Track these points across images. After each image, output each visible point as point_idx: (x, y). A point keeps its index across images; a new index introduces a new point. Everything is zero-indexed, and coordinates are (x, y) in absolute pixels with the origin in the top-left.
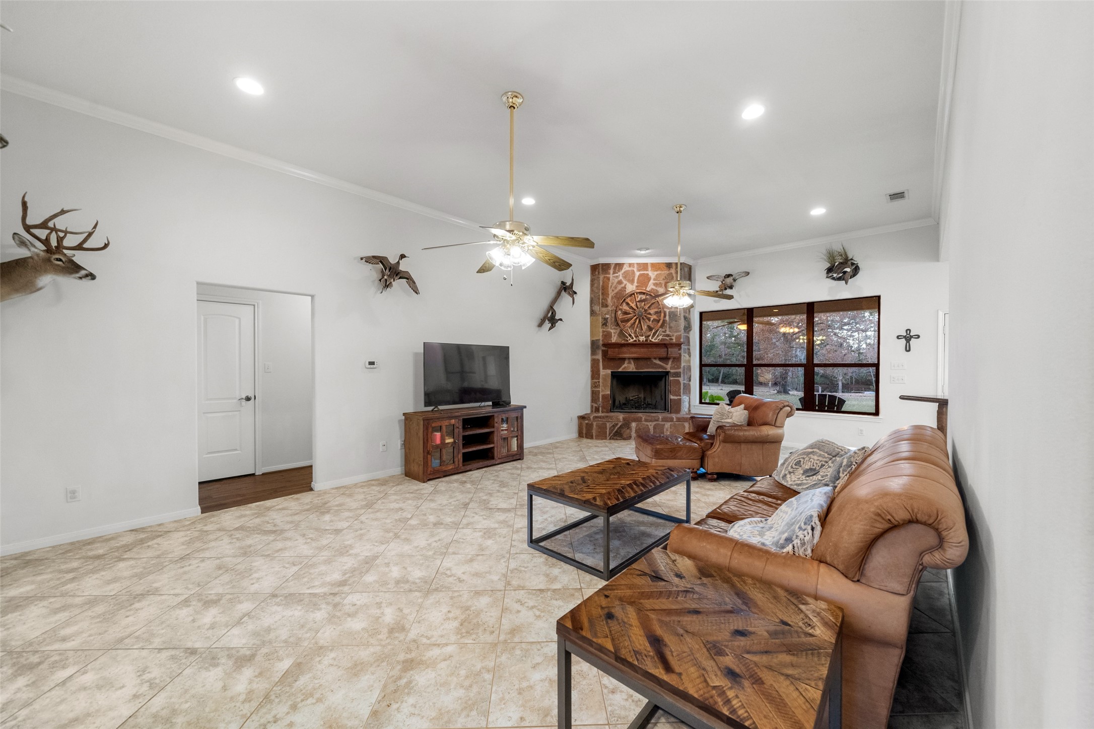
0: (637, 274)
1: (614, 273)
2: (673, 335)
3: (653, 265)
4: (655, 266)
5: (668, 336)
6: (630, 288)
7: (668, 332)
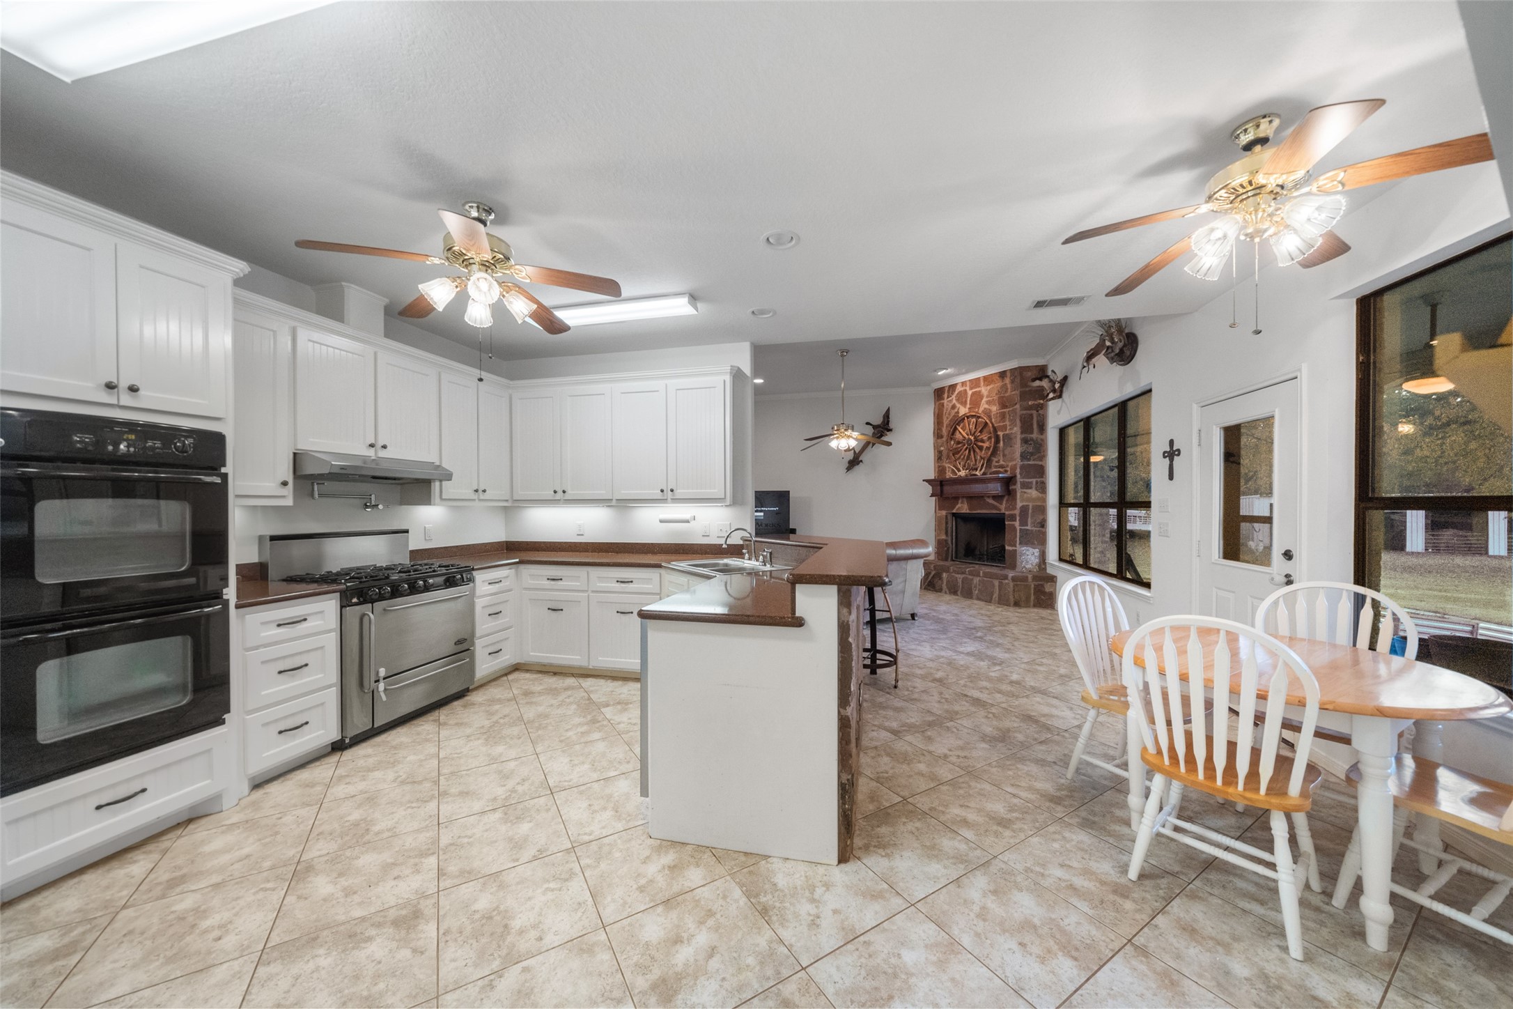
0: (970, 393)
1: (948, 398)
2: (1007, 466)
3: (985, 378)
4: (987, 380)
5: (1002, 467)
6: (963, 411)
7: (1002, 463)
